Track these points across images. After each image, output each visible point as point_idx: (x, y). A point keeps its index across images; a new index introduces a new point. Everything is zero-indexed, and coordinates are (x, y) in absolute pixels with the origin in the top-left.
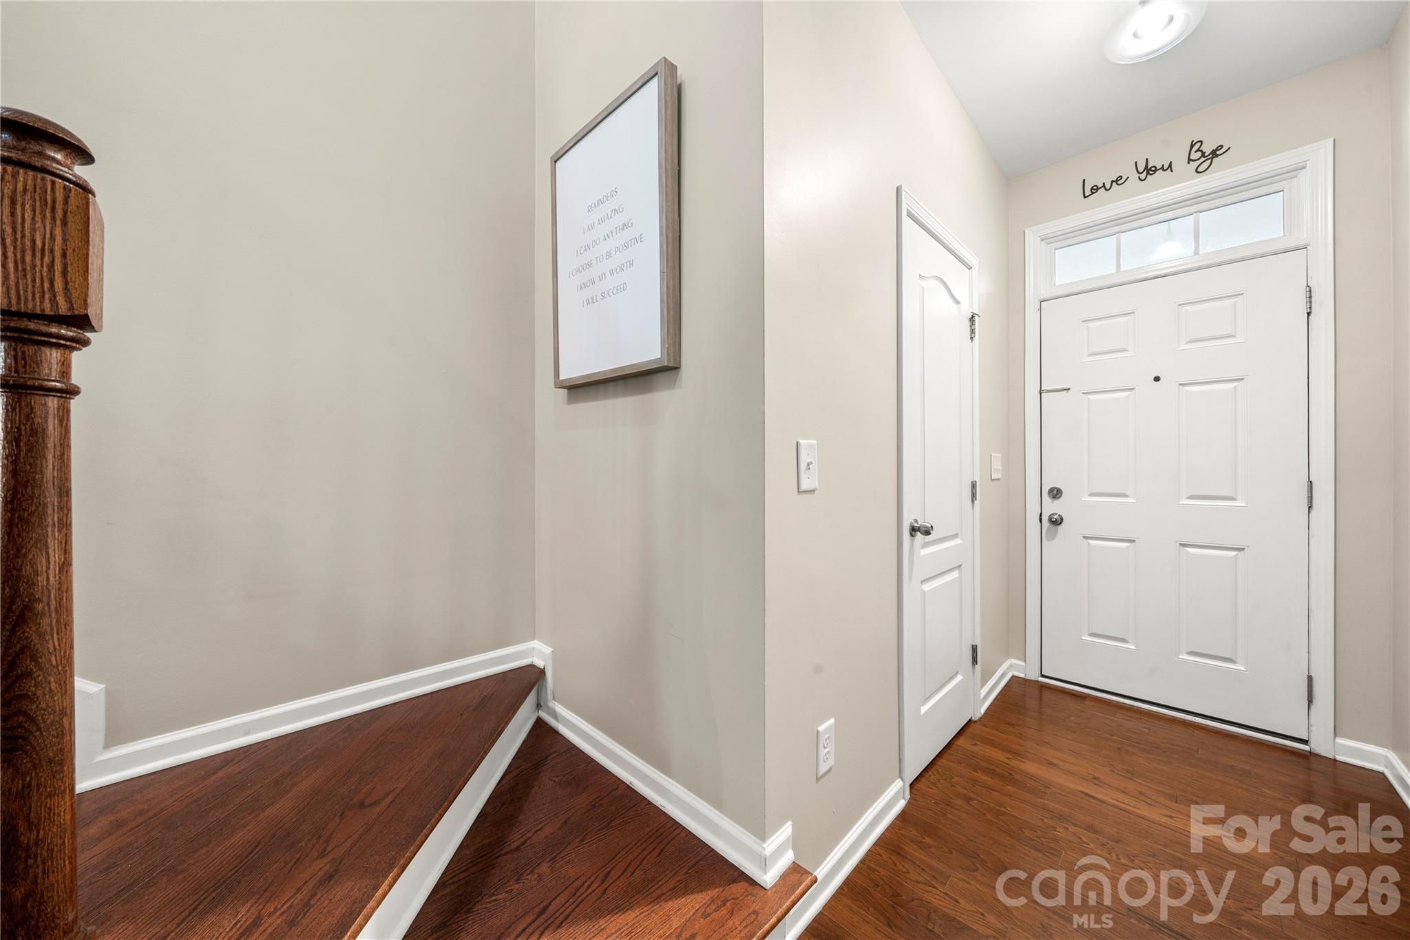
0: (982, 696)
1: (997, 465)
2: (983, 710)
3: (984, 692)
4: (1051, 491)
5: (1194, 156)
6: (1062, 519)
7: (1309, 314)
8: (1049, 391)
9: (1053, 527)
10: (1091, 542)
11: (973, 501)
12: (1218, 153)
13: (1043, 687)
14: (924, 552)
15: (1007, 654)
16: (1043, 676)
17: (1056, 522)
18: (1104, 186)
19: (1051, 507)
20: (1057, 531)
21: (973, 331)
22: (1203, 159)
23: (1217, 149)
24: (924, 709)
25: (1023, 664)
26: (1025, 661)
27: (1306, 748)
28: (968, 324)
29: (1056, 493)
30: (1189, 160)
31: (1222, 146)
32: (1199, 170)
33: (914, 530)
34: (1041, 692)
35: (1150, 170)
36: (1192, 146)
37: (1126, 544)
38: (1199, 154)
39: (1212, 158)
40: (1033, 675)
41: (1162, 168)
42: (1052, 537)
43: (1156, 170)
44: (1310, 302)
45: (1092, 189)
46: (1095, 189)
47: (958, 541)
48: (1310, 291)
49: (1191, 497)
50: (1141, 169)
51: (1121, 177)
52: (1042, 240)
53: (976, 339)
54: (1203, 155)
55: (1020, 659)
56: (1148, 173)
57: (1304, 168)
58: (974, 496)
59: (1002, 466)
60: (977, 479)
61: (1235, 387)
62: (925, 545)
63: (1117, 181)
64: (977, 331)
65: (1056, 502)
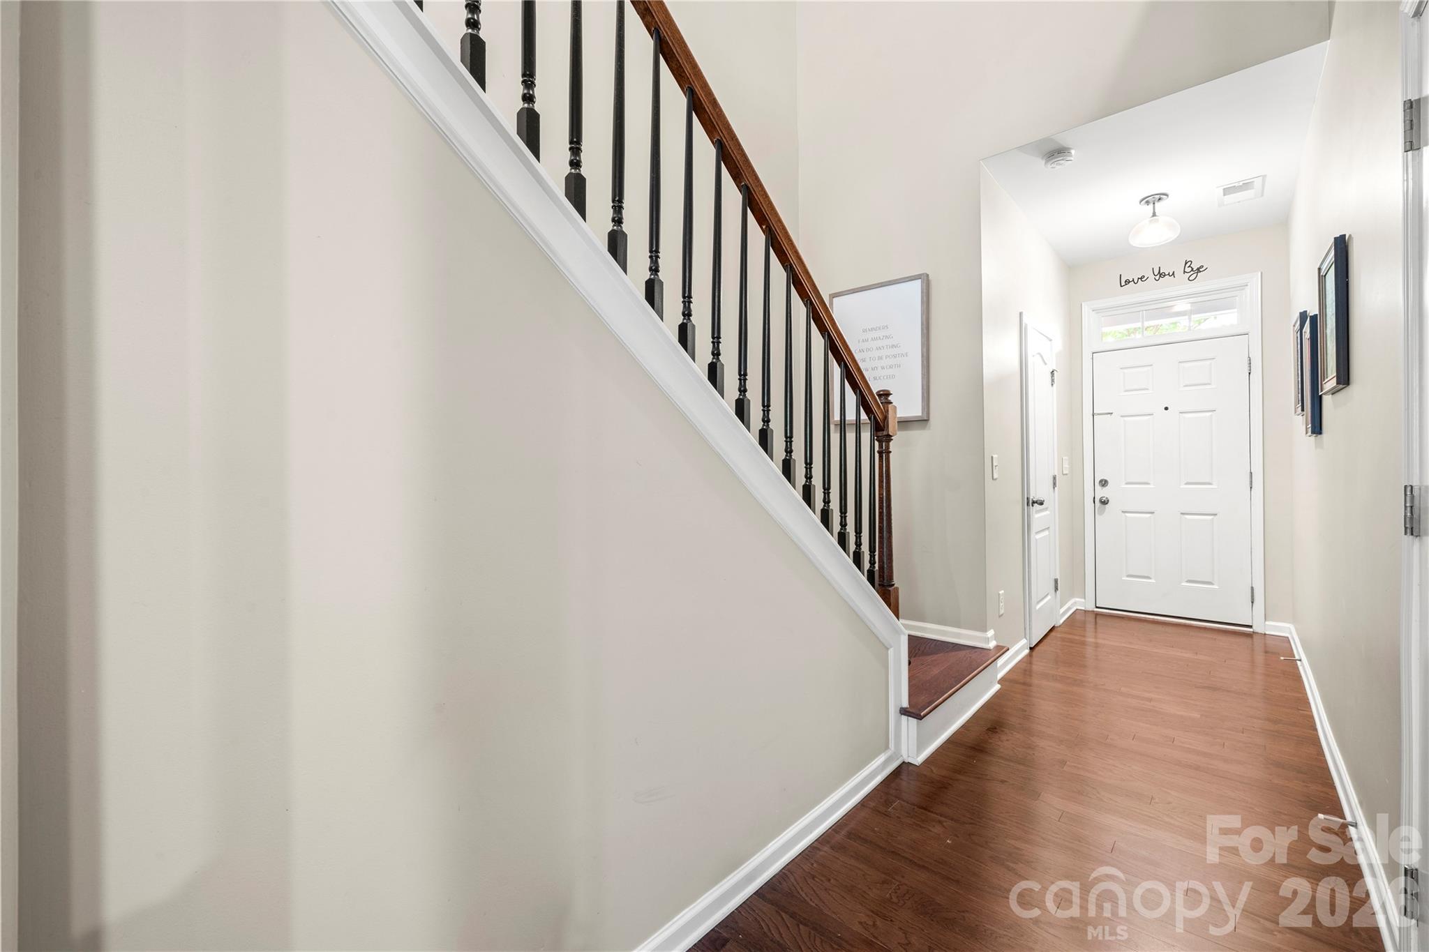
0: (1061, 613)
1: (1066, 465)
2: (1062, 621)
3: (1062, 611)
4: (1101, 481)
5: (1188, 270)
6: (1108, 501)
7: (1250, 373)
8: (1098, 414)
9: (1103, 506)
10: (1127, 514)
11: (1054, 488)
12: (1201, 270)
13: (1097, 615)
14: (1038, 515)
15: (1072, 596)
16: (1097, 607)
17: (1104, 502)
18: (1133, 280)
19: (1101, 493)
20: (1105, 508)
21: (1053, 381)
22: (1192, 273)
23: (1200, 268)
24: (1038, 607)
25: (1083, 600)
26: (1085, 598)
27: (1251, 630)
28: (1050, 375)
29: (1104, 483)
30: (1185, 272)
31: (1203, 266)
32: (1190, 279)
33: (1034, 502)
34: (1096, 618)
35: (1161, 275)
36: (1186, 263)
37: (1148, 515)
38: (1190, 269)
39: (1197, 273)
40: (1091, 607)
41: (1169, 274)
42: (1101, 513)
43: (1165, 276)
44: (1250, 367)
45: (1126, 281)
46: (1127, 282)
47: (1048, 512)
48: (1250, 360)
49: (1187, 484)
50: (1156, 273)
51: (1144, 277)
52: (1093, 311)
53: (1055, 385)
54: (1192, 270)
55: (1081, 598)
56: (1160, 276)
57: (1247, 285)
58: (1055, 484)
59: (1069, 465)
60: (1056, 474)
61: (1211, 415)
62: (1038, 512)
63: (1141, 278)
64: (1055, 381)
65: (1104, 489)
